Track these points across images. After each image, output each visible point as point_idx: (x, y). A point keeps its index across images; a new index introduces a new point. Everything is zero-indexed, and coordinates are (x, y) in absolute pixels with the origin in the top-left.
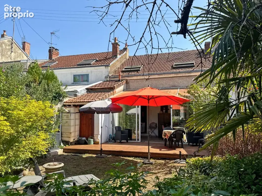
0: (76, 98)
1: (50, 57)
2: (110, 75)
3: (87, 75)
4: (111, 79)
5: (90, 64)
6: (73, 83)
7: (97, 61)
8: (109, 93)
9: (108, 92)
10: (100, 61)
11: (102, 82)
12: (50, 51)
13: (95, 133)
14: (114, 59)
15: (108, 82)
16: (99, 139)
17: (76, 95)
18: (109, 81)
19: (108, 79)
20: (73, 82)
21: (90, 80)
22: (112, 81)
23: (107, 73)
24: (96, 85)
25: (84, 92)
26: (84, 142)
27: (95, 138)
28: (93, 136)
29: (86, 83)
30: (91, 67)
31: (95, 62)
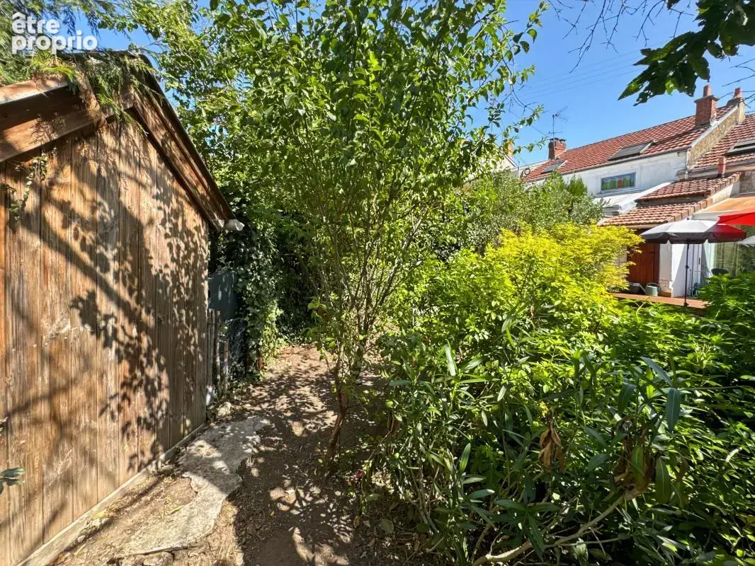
0: (617, 217)
1: (551, 155)
2: (692, 167)
3: (633, 175)
4: (694, 176)
5: (639, 154)
6: (601, 193)
7: (654, 144)
8: (696, 205)
9: (691, 202)
10: (662, 142)
11: (668, 184)
12: (551, 146)
13: (662, 276)
14: (703, 132)
15: (685, 183)
16: (671, 288)
17: (616, 214)
18: (690, 180)
19: (686, 177)
20: (599, 190)
21: (637, 183)
22: (695, 179)
23: (683, 165)
24: (658, 191)
25: (633, 207)
26: (637, 290)
27: (662, 285)
28: (658, 283)
29: (628, 189)
30: (641, 158)
31: (650, 147)
